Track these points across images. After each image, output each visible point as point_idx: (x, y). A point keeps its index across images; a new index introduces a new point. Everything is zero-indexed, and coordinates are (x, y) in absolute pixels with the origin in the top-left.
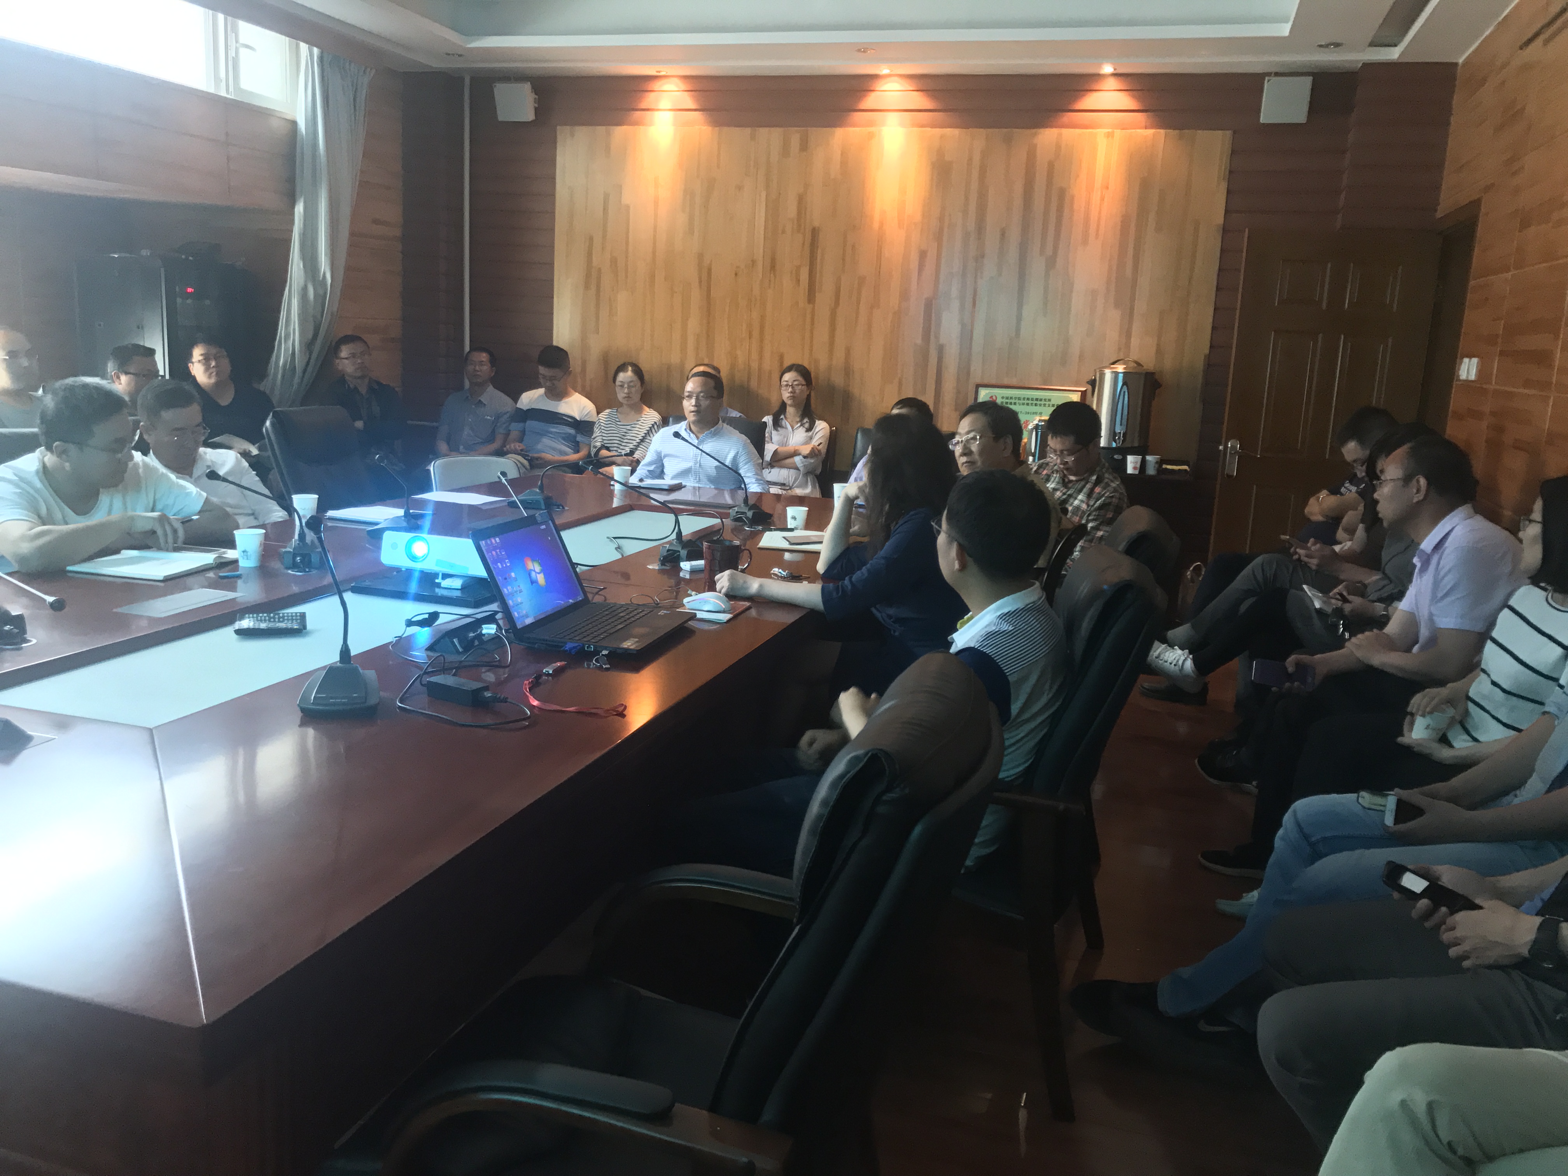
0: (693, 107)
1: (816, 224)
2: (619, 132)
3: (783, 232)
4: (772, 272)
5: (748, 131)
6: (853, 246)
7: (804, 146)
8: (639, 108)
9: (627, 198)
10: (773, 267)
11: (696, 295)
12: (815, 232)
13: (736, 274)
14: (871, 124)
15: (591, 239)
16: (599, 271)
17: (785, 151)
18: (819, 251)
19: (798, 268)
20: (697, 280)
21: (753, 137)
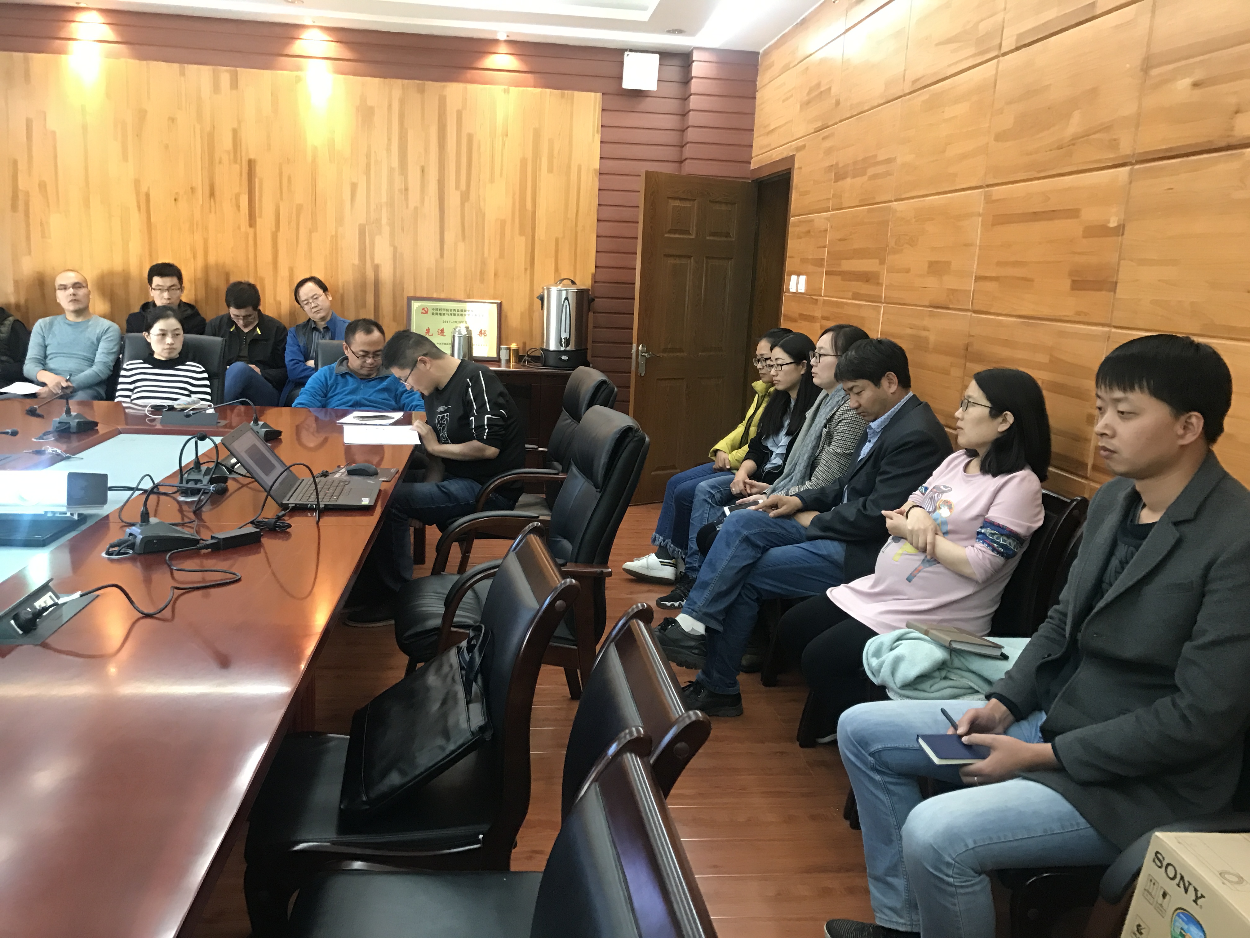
0: (115, 40)
1: (252, 157)
2: (37, 58)
3: (220, 162)
4: (212, 200)
5: (176, 66)
6: (289, 178)
7: (234, 84)
8: (59, 36)
9: (52, 124)
10: (212, 194)
11: (136, 220)
12: (251, 164)
13: (175, 200)
14: (298, 68)
15: (15, 163)
16: (27, 194)
17: (216, 88)
18: (257, 180)
19: (237, 197)
20: (135, 204)
21: (183, 74)
